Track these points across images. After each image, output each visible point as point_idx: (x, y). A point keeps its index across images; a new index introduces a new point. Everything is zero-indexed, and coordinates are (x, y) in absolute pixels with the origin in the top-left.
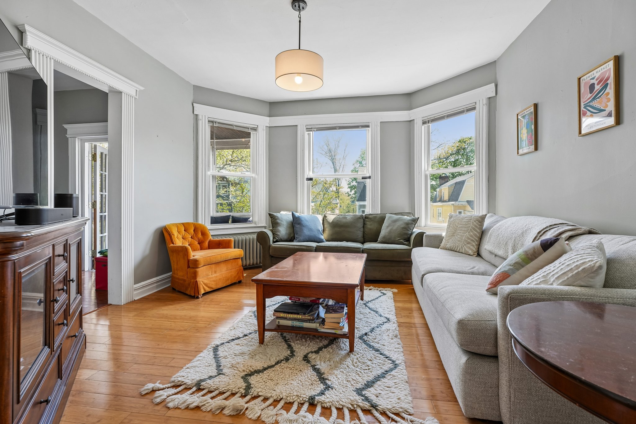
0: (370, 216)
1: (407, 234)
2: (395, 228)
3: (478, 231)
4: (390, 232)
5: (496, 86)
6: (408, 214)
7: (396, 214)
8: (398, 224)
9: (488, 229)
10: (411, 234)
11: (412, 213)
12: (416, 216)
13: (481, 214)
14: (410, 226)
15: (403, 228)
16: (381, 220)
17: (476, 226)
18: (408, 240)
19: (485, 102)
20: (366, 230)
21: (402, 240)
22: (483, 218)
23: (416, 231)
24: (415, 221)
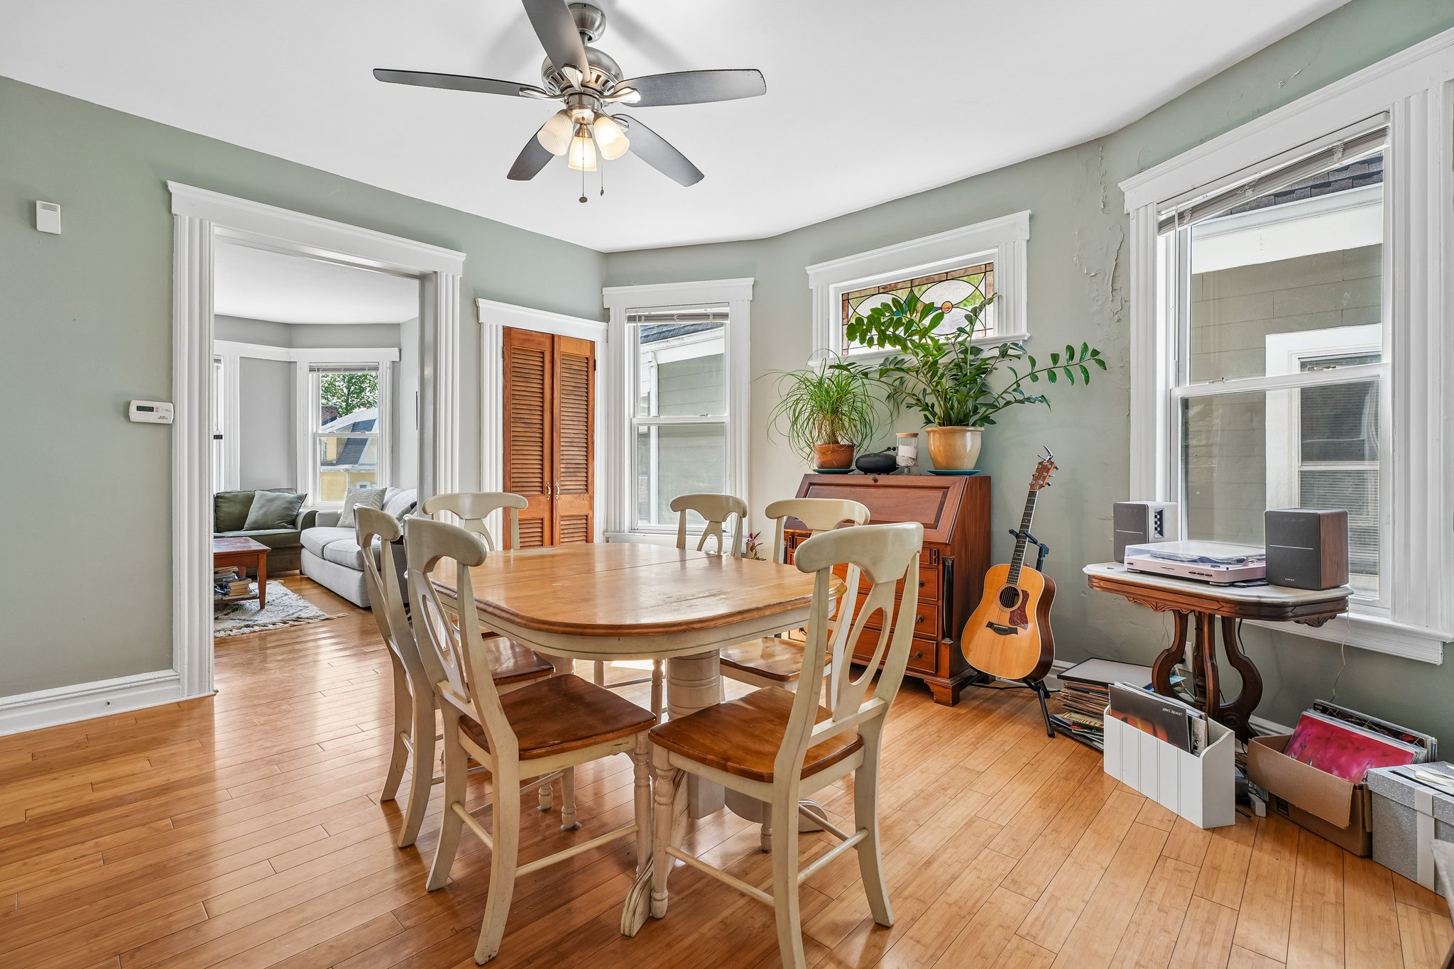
0: (227, 495)
1: (291, 515)
2: (272, 509)
3: (379, 505)
4: (265, 514)
5: (400, 351)
6: (289, 490)
7: (269, 491)
8: (276, 504)
9: (387, 502)
10: (297, 515)
11: (293, 489)
12: (300, 492)
13: (381, 488)
14: (294, 505)
15: (285, 508)
16: (249, 500)
17: (376, 500)
18: (293, 523)
19: (388, 365)
20: (221, 514)
21: (283, 524)
22: (384, 491)
23: (304, 511)
24: (302, 498)
